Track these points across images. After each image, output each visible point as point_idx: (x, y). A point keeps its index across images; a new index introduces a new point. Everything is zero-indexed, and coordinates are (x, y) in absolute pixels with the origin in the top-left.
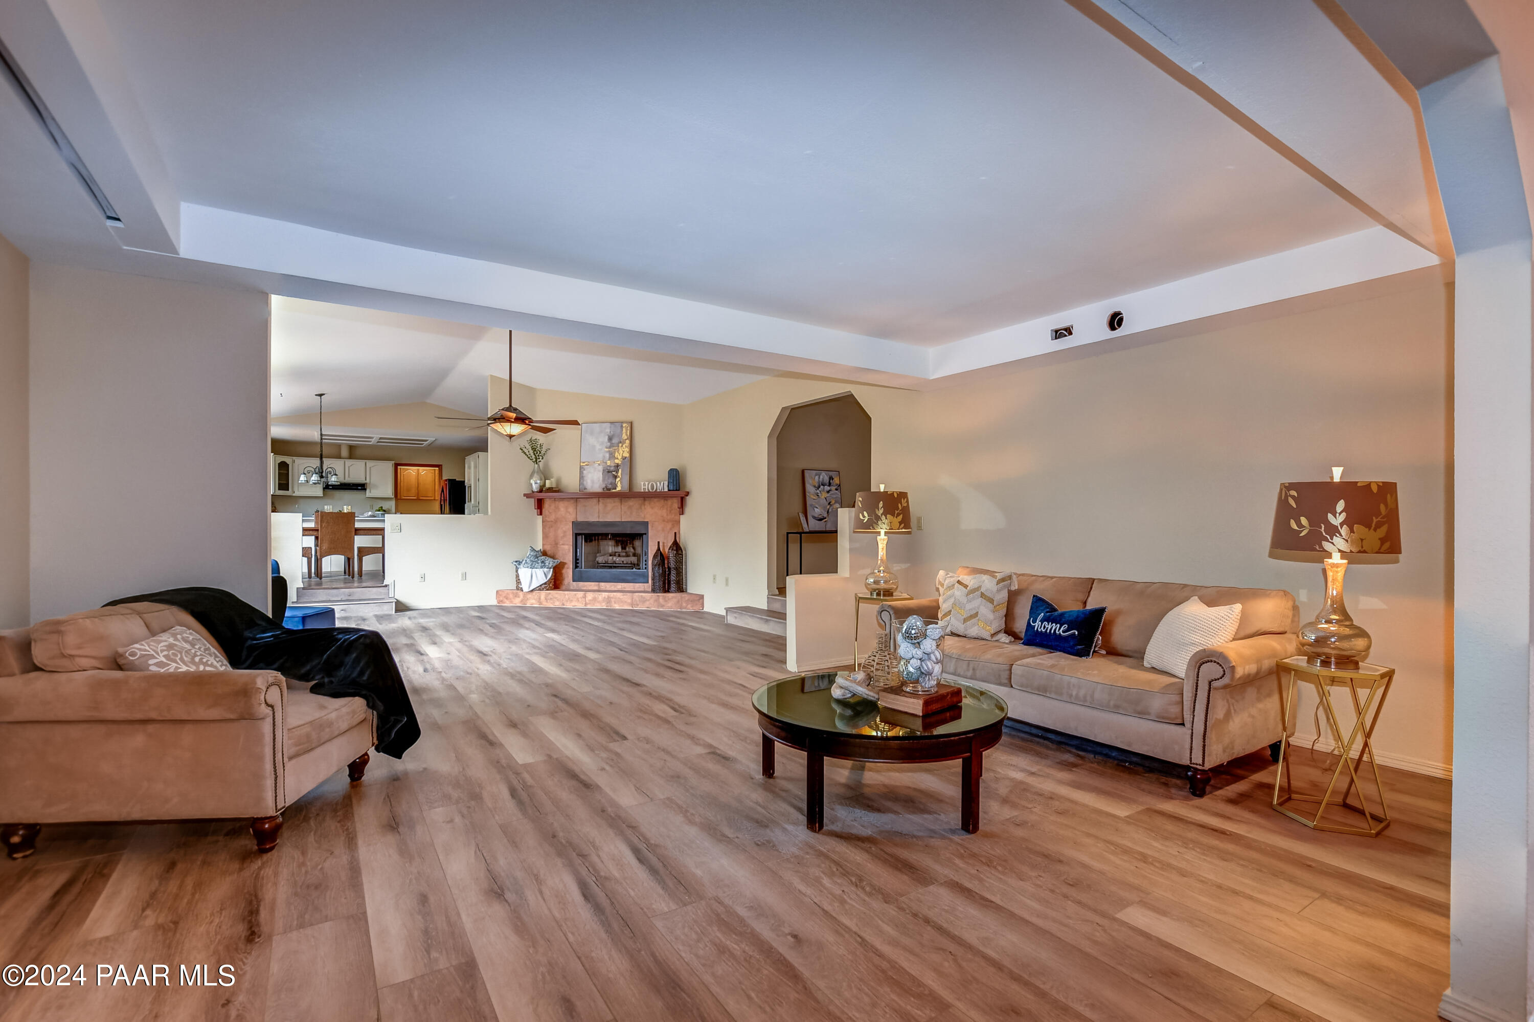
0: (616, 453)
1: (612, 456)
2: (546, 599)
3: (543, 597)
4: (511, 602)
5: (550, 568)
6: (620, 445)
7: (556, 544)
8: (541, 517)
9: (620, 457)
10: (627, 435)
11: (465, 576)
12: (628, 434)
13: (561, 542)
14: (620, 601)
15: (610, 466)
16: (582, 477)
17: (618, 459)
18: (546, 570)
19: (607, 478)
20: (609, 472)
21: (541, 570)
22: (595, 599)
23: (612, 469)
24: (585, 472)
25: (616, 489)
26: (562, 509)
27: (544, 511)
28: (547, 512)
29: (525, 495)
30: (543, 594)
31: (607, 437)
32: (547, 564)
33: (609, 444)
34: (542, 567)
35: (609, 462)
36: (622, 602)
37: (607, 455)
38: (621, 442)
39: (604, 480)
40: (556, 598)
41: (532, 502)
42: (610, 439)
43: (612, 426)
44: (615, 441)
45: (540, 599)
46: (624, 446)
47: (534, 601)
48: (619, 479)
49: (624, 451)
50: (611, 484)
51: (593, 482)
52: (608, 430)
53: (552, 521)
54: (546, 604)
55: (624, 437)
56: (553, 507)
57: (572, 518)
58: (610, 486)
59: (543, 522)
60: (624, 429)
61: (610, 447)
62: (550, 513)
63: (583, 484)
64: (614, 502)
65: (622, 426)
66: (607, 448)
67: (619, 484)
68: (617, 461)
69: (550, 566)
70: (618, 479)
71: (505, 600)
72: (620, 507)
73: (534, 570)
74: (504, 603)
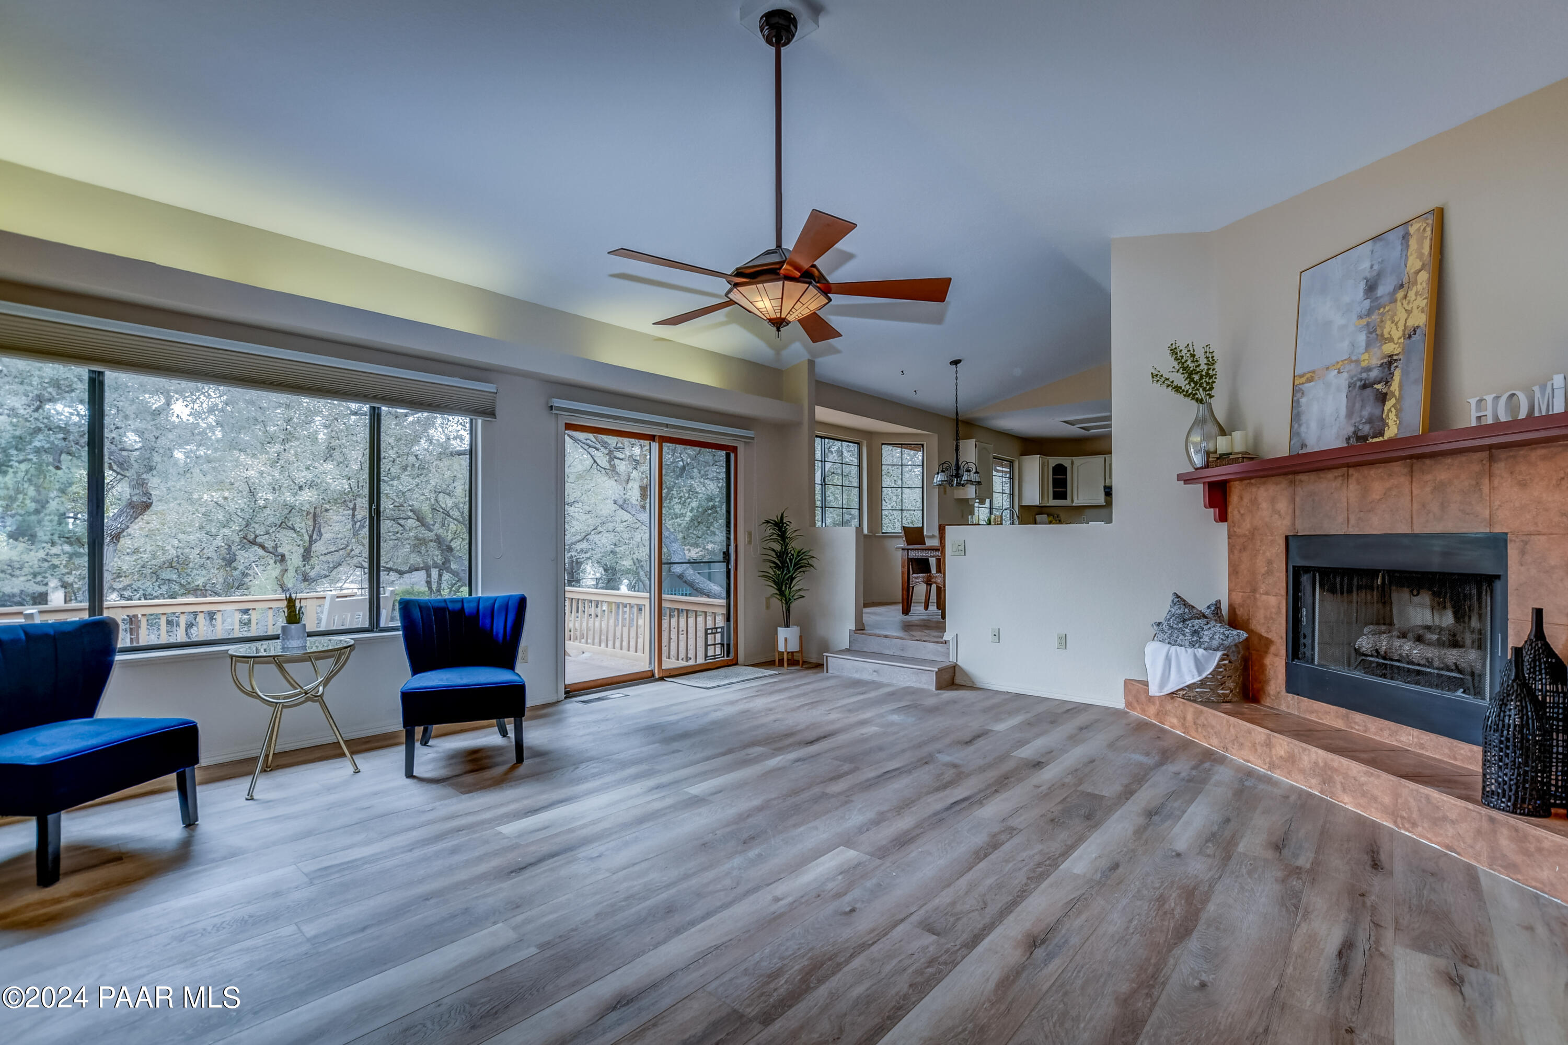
0: (1389, 323)
1: (1375, 336)
2: (1195, 723)
3: (1190, 717)
4: (1143, 711)
5: (1216, 649)
6: (1400, 295)
7: (1254, 590)
8: (1224, 526)
9: (1397, 334)
10: (1420, 256)
11: (1063, 641)
12: (1426, 250)
13: (1262, 588)
14: (1360, 791)
15: (1368, 369)
16: (1296, 416)
17: (1391, 340)
18: (1200, 652)
19: (1358, 406)
20: (1364, 387)
21: (1190, 650)
22: (1291, 759)
23: (1374, 374)
24: (1303, 401)
25: (1382, 435)
26: (1264, 505)
27: (1232, 511)
28: (1236, 512)
29: (1180, 477)
30: (1191, 708)
31: (1362, 285)
32: (1206, 639)
33: (1367, 303)
34: (1192, 645)
35: (1366, 356)
36: (1364, 794)
37: (1362, 338)
38: (1402, 286)
39: (1350, 414)
40: (1213, 727)
41: (1198, 491)
42: (1371, 288)
43: (1379, 245)
44: (1382, 290)
45: (1185, 719)
46: (1411, 294)
47: (1175, 721)
48: (1393, 401)
49: (1409, 312)
50: (1370, 421)
51: (1322, 425)
52: (1366, 264)
53: (1245, 535)
54: (1193, 733)
55: (1414, 263)
56: (1246, 500)
57: (1282, 526)
58: (1366, 429)
59: (1229, 538)
60: (1413, 243)
61: (1370, 313)
62: (1242, 515)
63: (1298, 434)
64: (1390, 475)
65: (1406, 237)
66: (1361, 317)
67: (1392, 419)
68: (1389, 348)
69: (1215, 643)
70: (1389, 404)
71: (1135, 704)
72: (1407, 491)
73: (1173, 648)
74: (1134, 709)
